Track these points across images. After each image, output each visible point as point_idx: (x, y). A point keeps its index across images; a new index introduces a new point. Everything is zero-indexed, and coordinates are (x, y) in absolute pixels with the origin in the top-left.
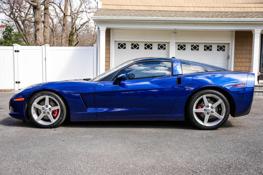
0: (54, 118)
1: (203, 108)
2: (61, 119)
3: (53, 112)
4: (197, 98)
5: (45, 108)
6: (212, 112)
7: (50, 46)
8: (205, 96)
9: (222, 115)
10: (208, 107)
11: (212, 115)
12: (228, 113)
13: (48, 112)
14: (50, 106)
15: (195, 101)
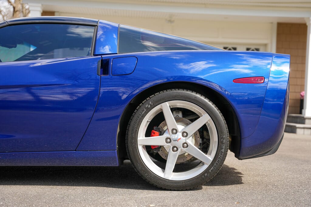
1: (163, 134)
4: (149, 110)
6: (185, 145)
8: (168, 105)
9: (210, 154)
10: (176, 133)
11: (186, 154)
12: (224, 147)
15: (143, 116)
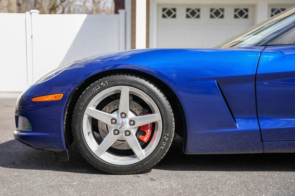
0: (144, 145)
2: (163, 148)
3: (141, 131)
5: (120, 120)
7: (40, 14)
13: (126, 131)
14: (131, 115)
